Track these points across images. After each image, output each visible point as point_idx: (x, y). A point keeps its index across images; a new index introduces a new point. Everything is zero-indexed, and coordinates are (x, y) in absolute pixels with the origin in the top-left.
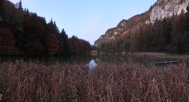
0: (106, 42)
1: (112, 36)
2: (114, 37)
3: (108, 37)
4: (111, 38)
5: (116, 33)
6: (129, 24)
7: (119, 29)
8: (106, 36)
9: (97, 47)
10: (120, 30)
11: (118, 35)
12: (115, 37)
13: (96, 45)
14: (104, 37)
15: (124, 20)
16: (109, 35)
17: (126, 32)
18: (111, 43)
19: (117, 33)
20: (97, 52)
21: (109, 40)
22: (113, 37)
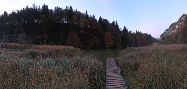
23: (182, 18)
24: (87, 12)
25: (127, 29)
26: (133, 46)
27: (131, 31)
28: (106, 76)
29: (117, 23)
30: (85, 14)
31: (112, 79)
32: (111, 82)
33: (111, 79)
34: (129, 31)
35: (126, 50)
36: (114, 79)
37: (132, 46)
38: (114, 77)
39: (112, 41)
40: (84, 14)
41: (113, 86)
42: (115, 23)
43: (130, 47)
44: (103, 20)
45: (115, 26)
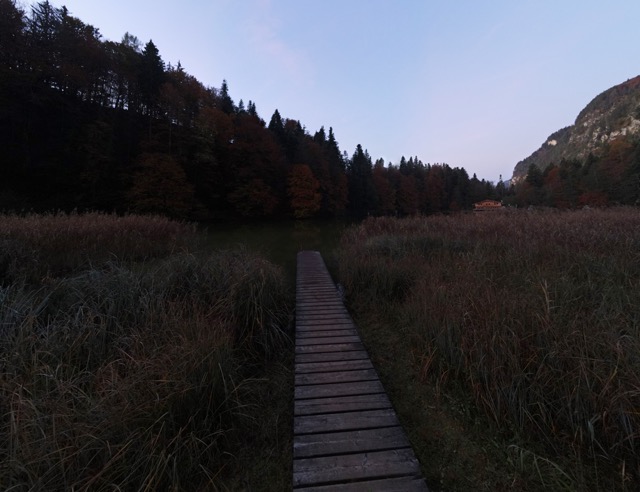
24: (225, 87)
25: (367, 154)
26: (390, 213)
27: (380, 162)
28: (294, 313)
29: (331, 136)
30: (218, 93)
31: (316, 322)
32: (312, 335)
33: (310, 322)
34: (374, 162)
35: (362, 228)
36: (322, 322)
37: (384, 215)
38: (322, 317)
39: (317, 195)
40: (214, 95)
41: (318, 347)
42: (327, 133)
43: (379, 216)
44: (284, 124)
45: (324, 145)
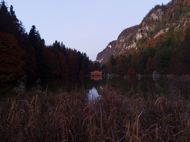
0: (119, 56)
1: (131, 43)
2: (135, 43)
3: (123, 45)
4: (129, 47)
5: (139, 36)
6: (169, 14)
7: (147, 28)
8: (119, 43)
9: (101, 65)
10: (149, 29)
11: (143, 40)
12: (137, 45)
13: (100, 61)
14: (115, 45)
15: (157, 7)
16: (126, 42)
17: (162, 32)
18: (130, 56)
19: (141, 36)
20: (103, 74)
21: (125, 50)
22: (134, 45)
23: (153, 14)
